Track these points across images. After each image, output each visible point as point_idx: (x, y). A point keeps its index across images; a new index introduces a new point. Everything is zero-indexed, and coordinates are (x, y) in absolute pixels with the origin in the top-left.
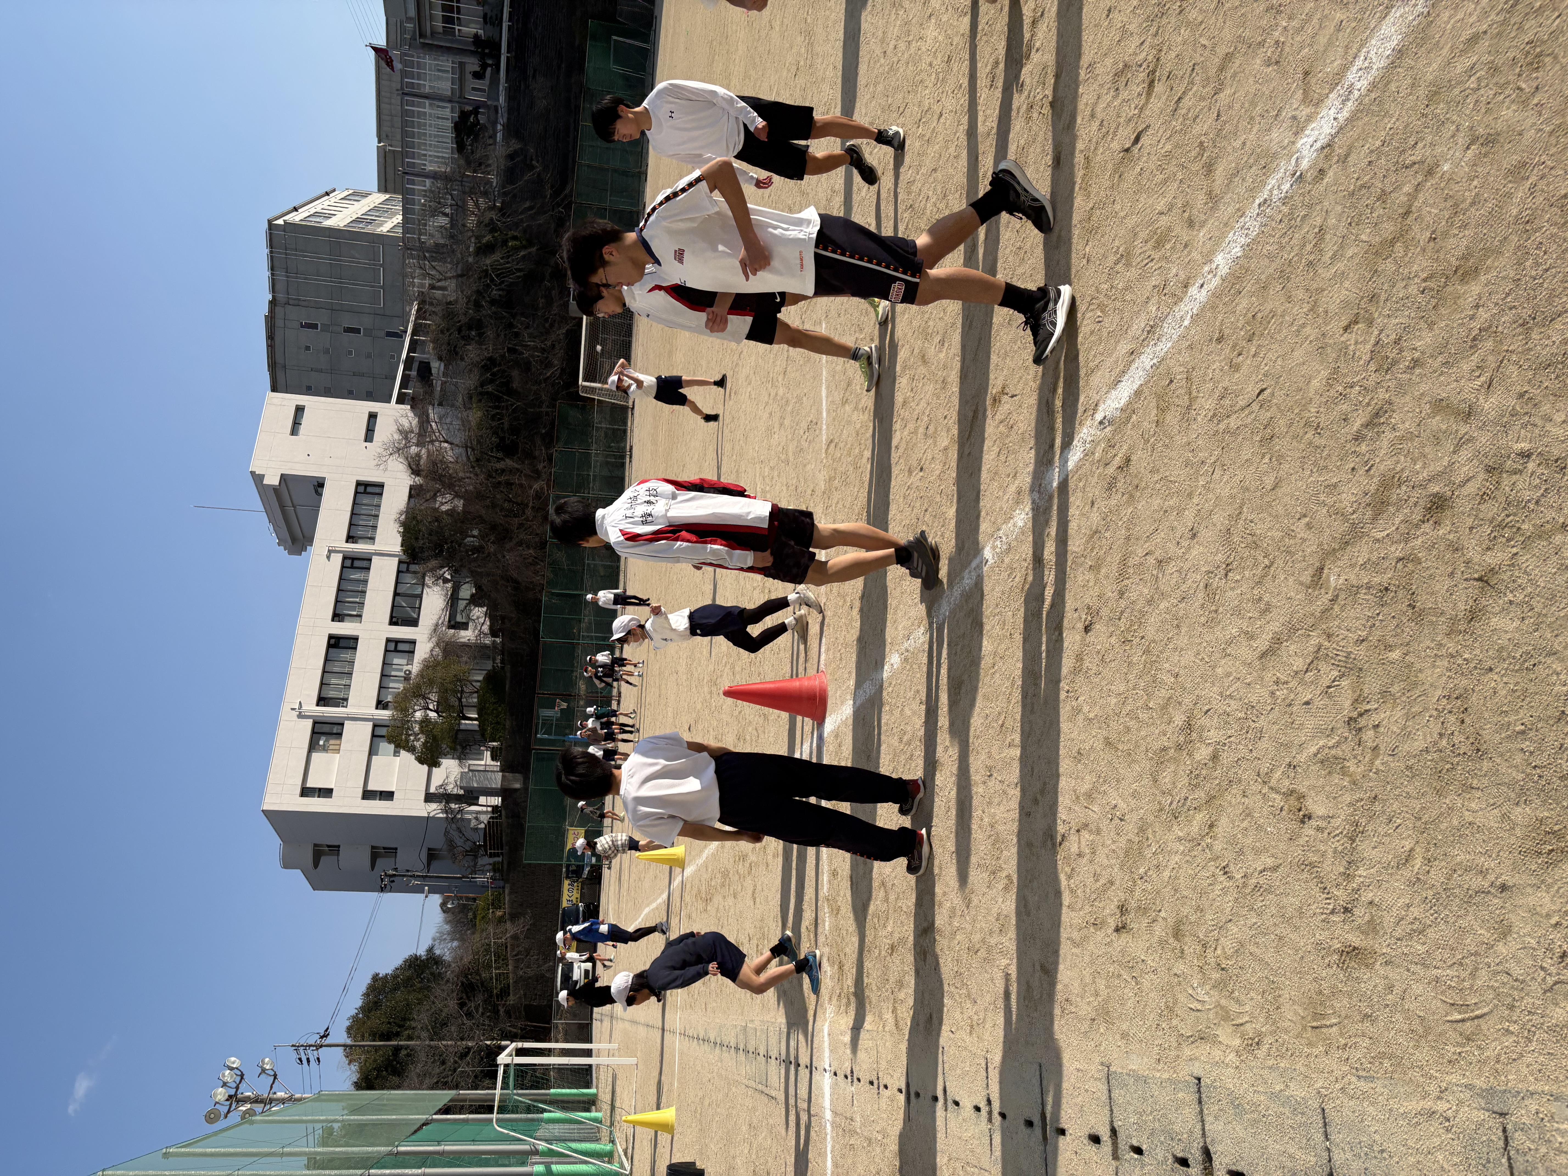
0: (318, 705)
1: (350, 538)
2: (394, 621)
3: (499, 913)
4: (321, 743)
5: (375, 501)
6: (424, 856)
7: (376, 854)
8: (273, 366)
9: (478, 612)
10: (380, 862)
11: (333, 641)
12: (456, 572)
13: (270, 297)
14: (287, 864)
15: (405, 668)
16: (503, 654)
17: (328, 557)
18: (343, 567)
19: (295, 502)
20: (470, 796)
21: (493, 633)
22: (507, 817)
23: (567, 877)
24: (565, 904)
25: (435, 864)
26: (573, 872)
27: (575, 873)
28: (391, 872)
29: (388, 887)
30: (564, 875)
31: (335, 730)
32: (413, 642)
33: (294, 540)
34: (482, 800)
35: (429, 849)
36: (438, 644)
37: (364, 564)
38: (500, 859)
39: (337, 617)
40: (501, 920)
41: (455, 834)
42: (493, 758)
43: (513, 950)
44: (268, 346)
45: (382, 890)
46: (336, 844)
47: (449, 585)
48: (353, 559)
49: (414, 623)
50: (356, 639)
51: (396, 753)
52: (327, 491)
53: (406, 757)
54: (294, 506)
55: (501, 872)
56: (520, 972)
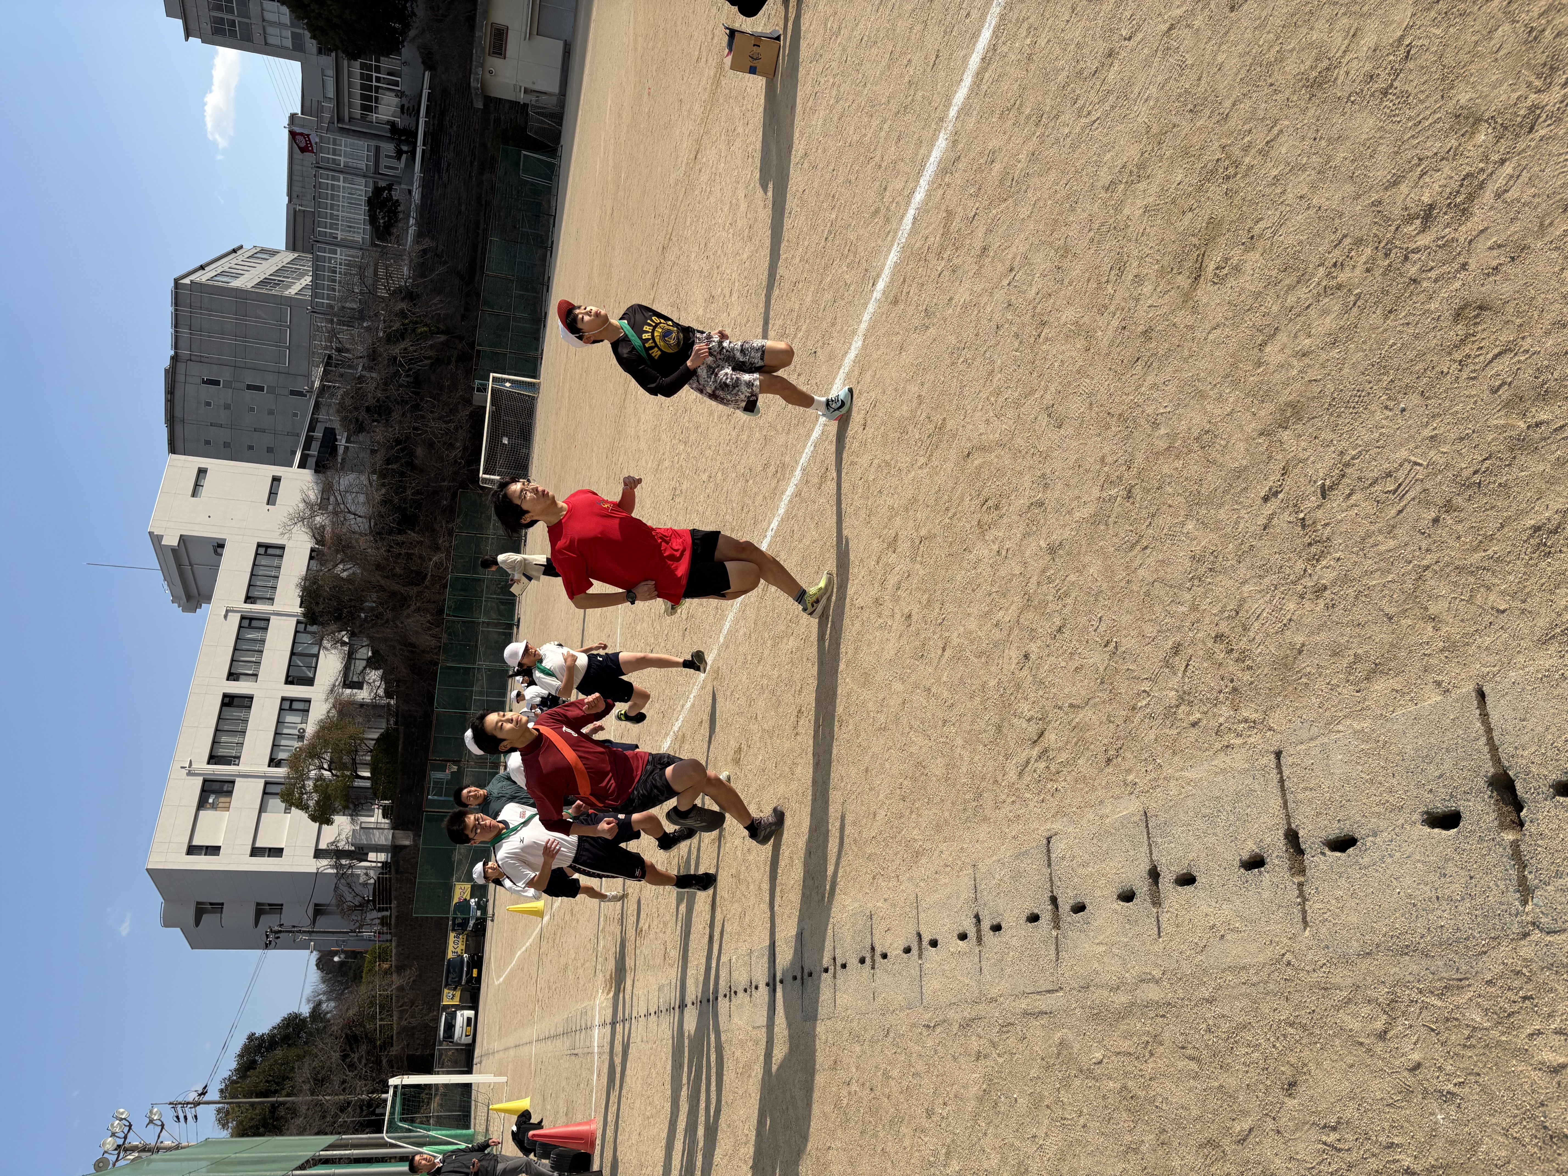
0: (208, 763)
1: (249, 599)
2: (290, 680)
3: (385, 966)
4: (211, 801)
5: (276, 562)
6: (310, 911)
7: (261, 910)
8: (171, 420)
9: (374, 676)
10: (263, 918)
11: (227, 700)
12: (352, 635)
13: (172, 353)
14: (168, 922)
15: (300, 726)
16: (397, 716)
17: (226, 617)
18: (240, 627)
19: (193, 561)
20: (360, 853)
21: (388, 694)
22: (396, 873)
23: (453, 930)
24: (450, 955)
25: (322, 919)
26: (459, 925)
27: (461, 927)
28: (276, 928)
29: (273, 943)
30: (450, 928)
31: (226, 787)
32: (308, 701)
33: (189, 597)
34: (372, 856)
35: (316, 905)
36: (334, 706)
37: (262, 624)
38: (388, 913)
39: (232, 676)
40: (387, 972)
41: (343, 888)
42: (384, 816)
43: (398, 1001)
44: (167, 400)
45: (267, 946)
46: (220, 901)
47: (346, 648)
48: (251, 619)
49: (310, 682)
50: (251, 698)
51: (287, 811)
52: (226, 551)
53: (297, 813)
54: (191, 565)
55: (389, 925)
56: (404, 1023)
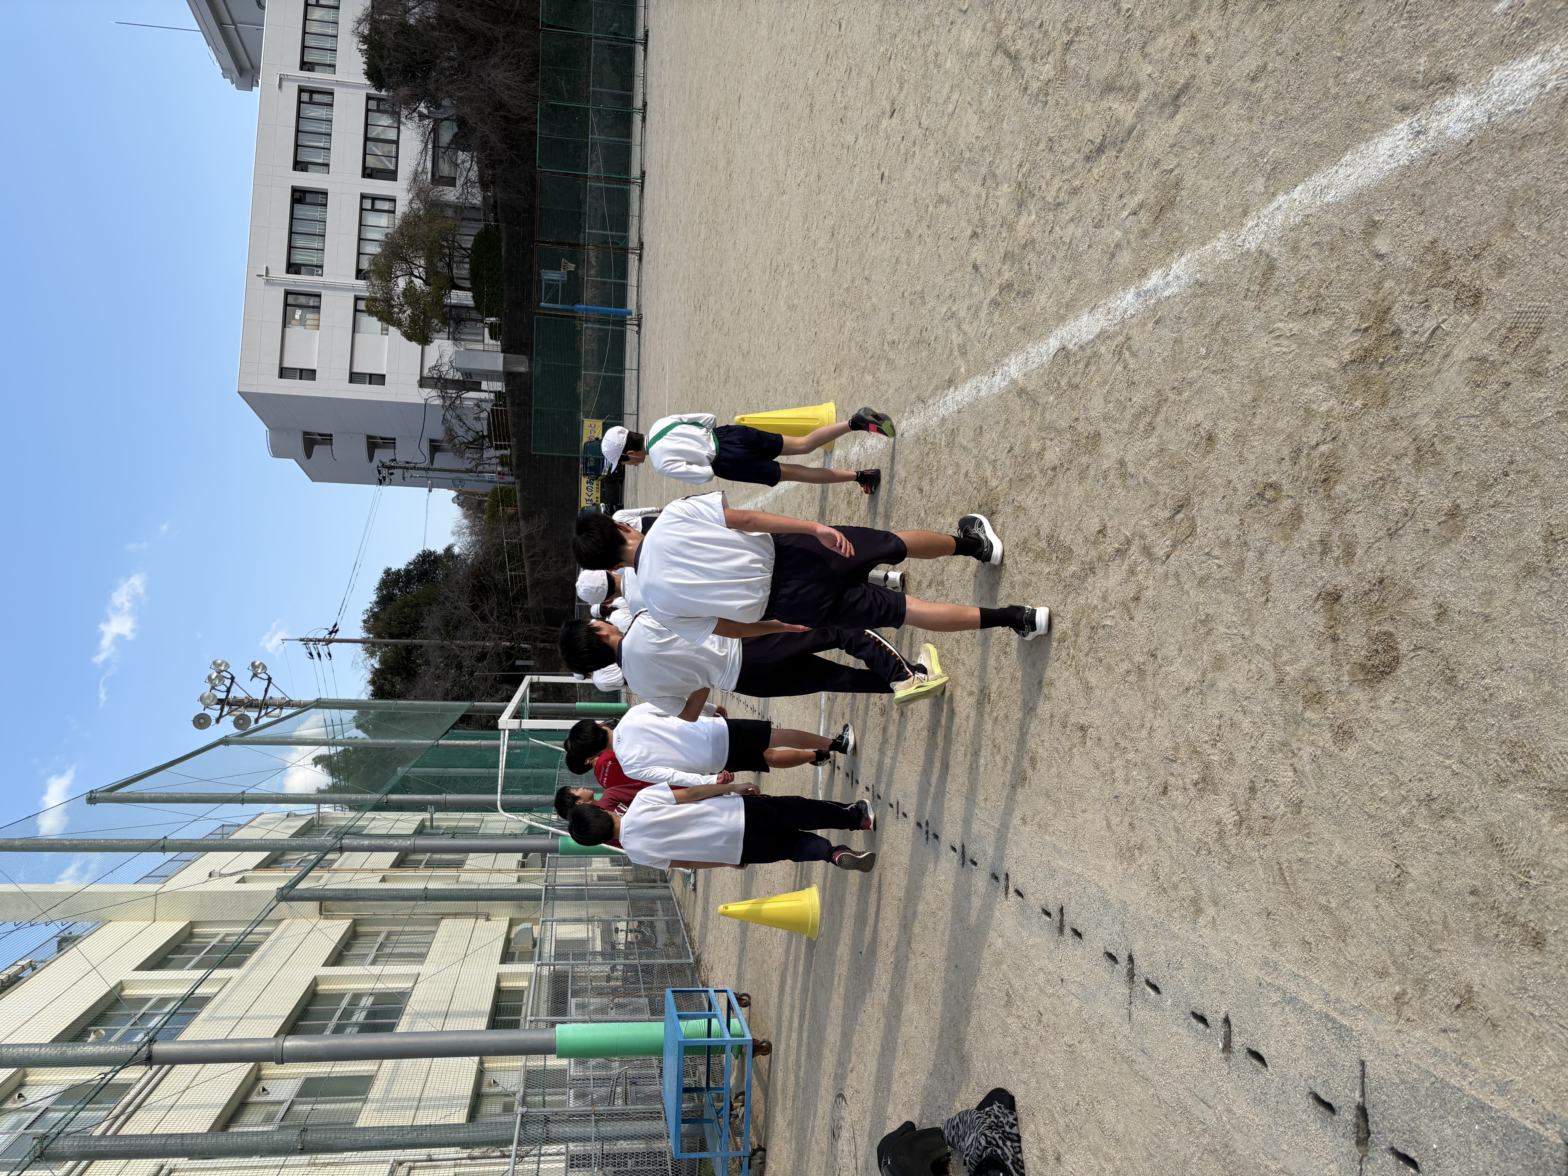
0: (287, 272)
1: (304, 66)
2: (368, 173)
3: (510, 511)
4: (297, 317)
5: (332, 16)
6: (425, 447)
7: (373, 444)
10: (376, 452)
11: (297, 195)
12: (433, 105)
14: (278, 453)
16: (495, 212)
17: (280, 86)
18: (299, 102)
19: (236, 18)
20: (469, 381)
22: (513, 404)
23: (585, 474)
24: (584, 504)
25: (437, 456)
26: (591, 470)
27: (594, 473)
28: (390, 464)
29: (387, 479)
30: (581, 471)
31: (312, 301)
32: (392, 198)
33: (241, 71)
34: (483, 385)
35: (431, 441)
37: (325, 98)
38: (508, 452)
39: (299, 165)
40: (512, 518)
41: (453, 422)
42: (492, 336)
43: (528, 551)
45: (381, 482)
46: (329, 432)
47: (427, 122)
48: (312, 92)
49: (391, 175)
50: (325, 193)
51: (382, 329)
53: (394, 333)
54: (234, 24)
55: (509, 465)
56: (537, 575)
